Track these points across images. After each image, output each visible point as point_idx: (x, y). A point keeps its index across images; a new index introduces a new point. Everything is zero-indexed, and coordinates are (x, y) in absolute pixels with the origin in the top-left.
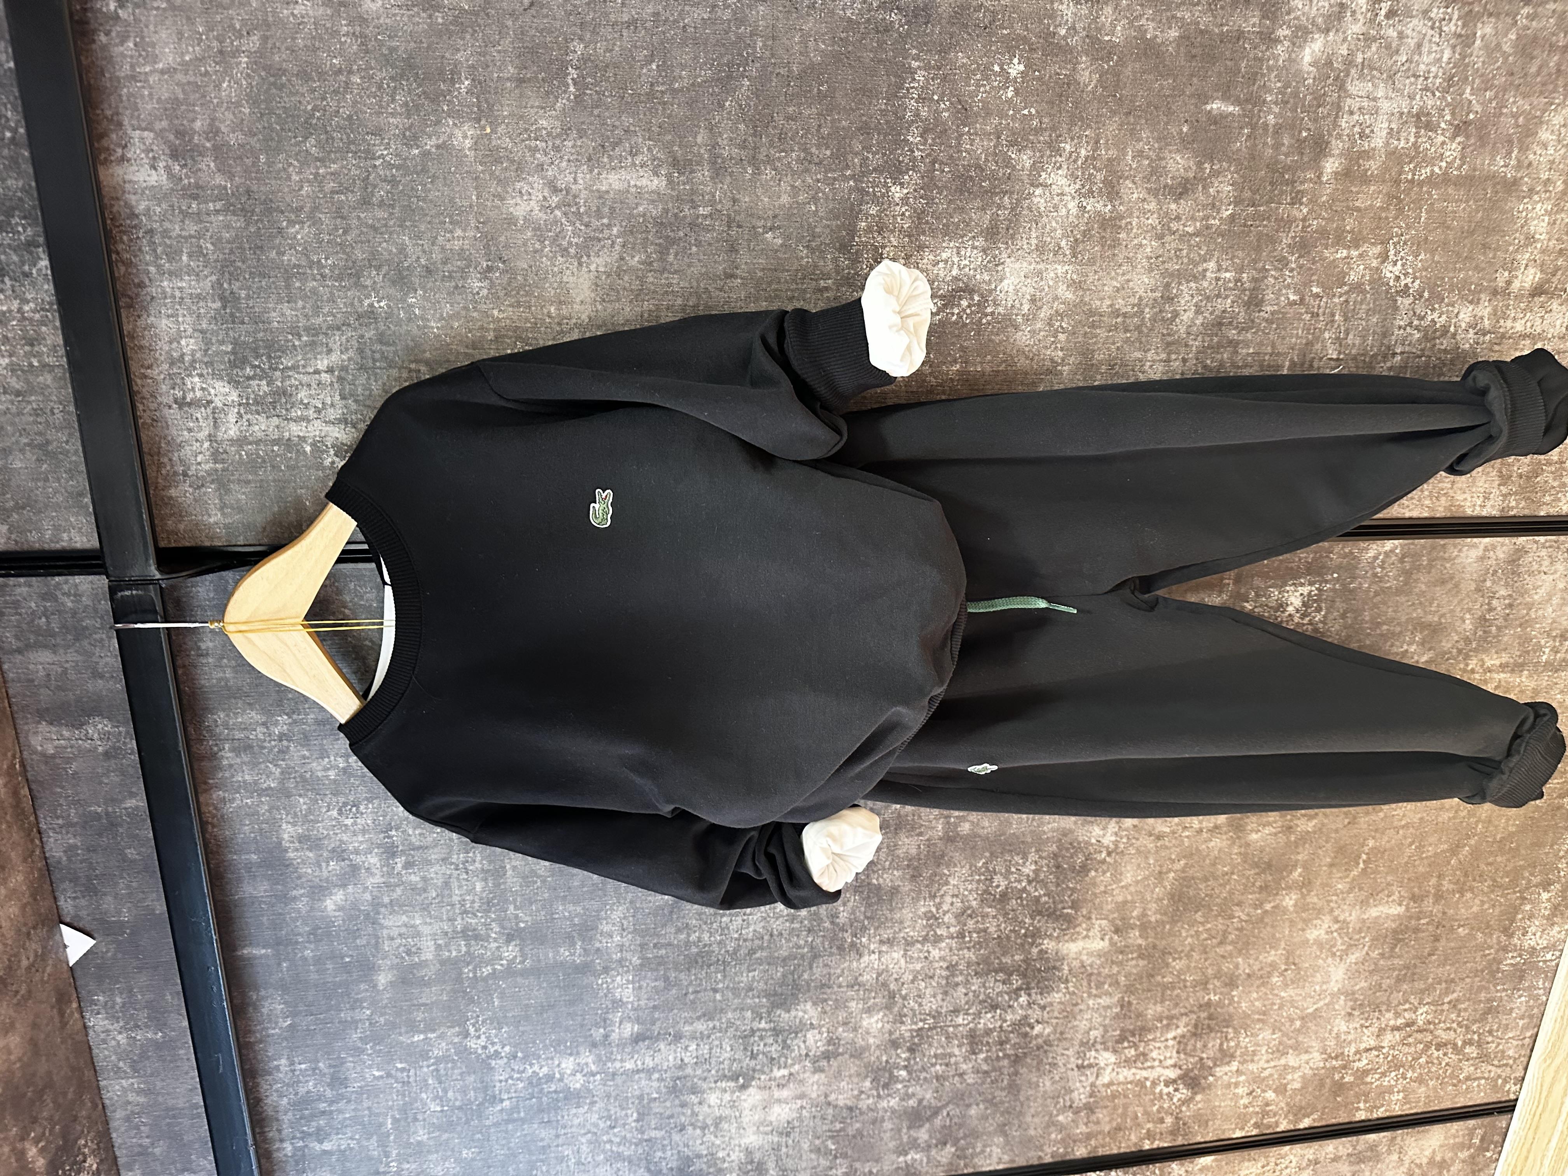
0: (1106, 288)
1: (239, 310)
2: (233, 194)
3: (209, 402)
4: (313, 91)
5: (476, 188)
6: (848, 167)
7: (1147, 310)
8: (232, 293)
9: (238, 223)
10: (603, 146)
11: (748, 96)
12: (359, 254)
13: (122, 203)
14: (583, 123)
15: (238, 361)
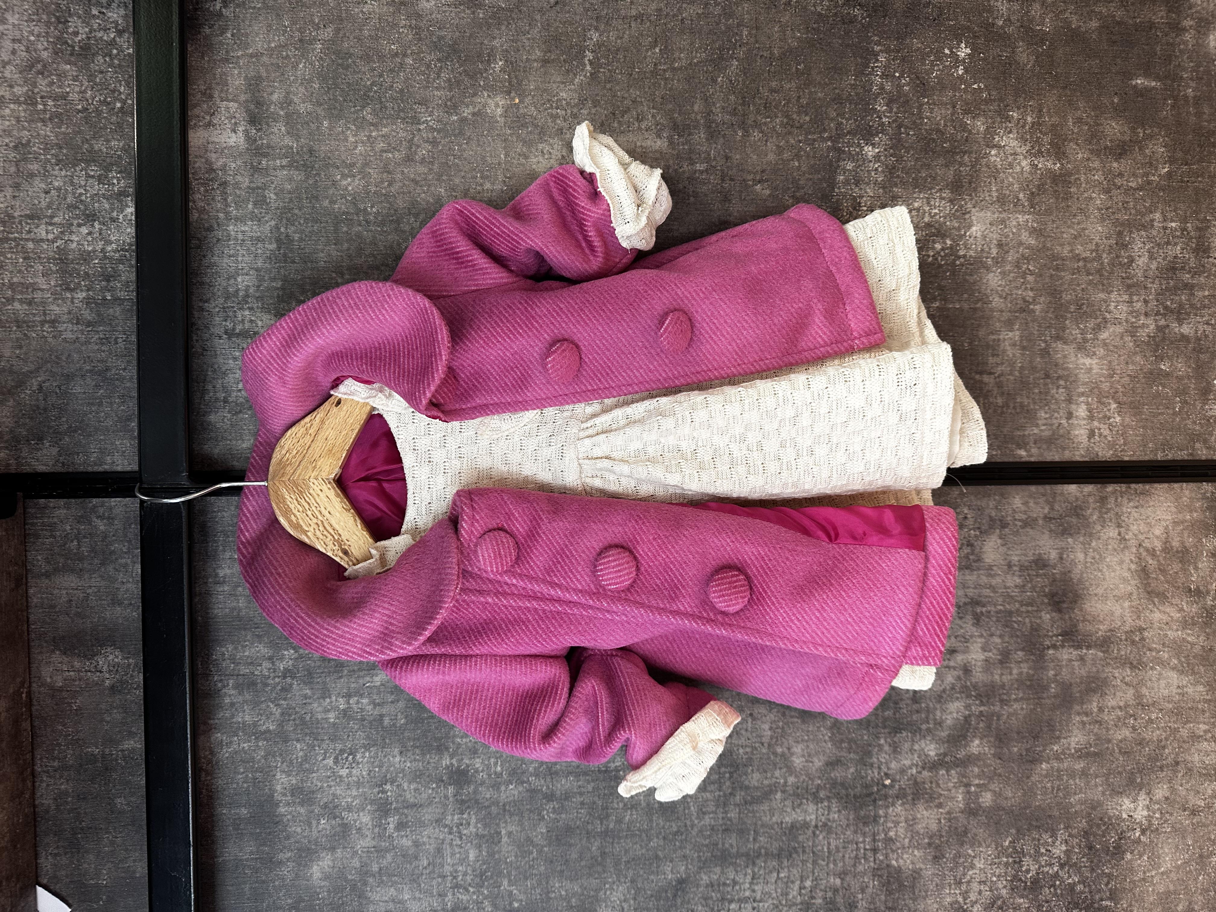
0: (1065, 236)
1: (291, 250)
2: (298, 153)
5: (505, 148)
7: (1105, 256)
8: (287, 236)
9: (298, 176)
10: (614, 114)
11: (737, 73)
12: (400, 203)
13: (203, 160)
14: (597, 95)
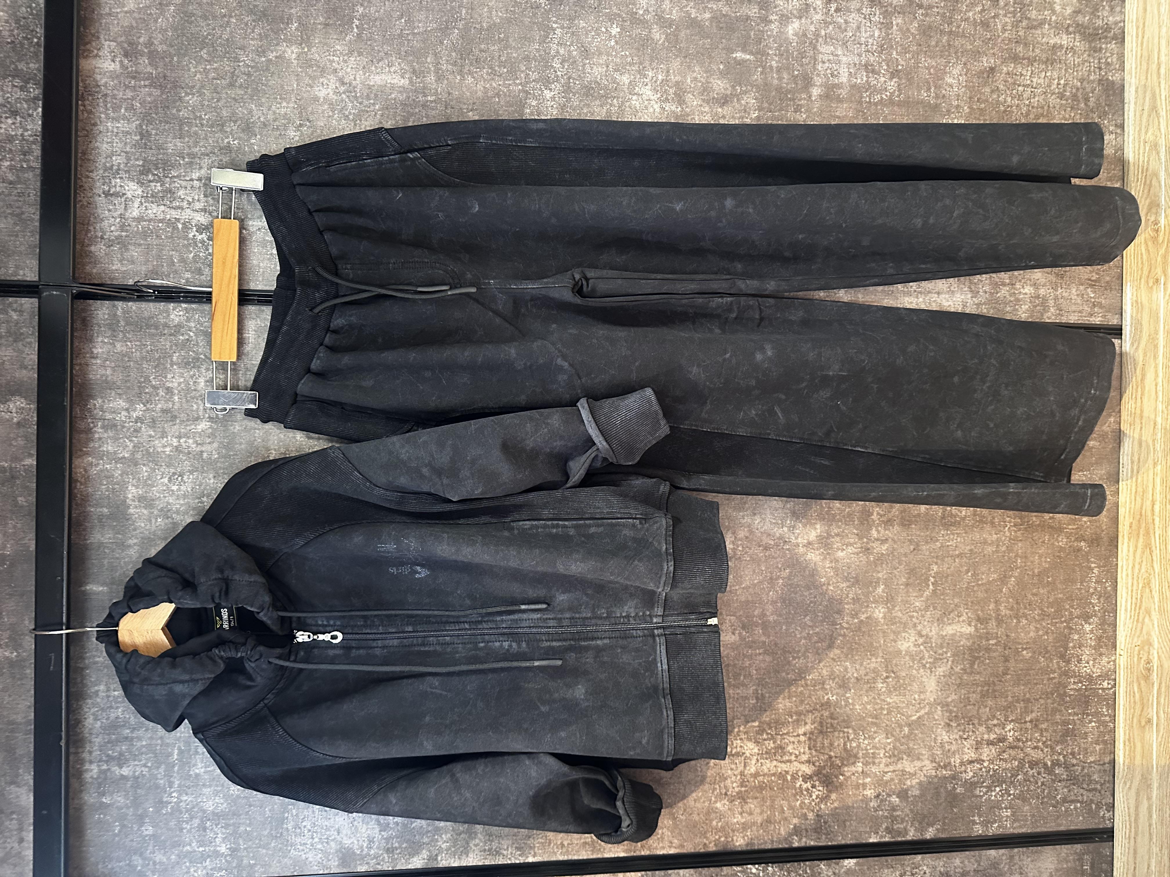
3: (124, 194)
4: (209, 25)
6: (517, 78)
15: (145, 171)
